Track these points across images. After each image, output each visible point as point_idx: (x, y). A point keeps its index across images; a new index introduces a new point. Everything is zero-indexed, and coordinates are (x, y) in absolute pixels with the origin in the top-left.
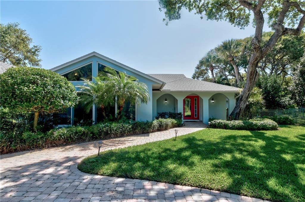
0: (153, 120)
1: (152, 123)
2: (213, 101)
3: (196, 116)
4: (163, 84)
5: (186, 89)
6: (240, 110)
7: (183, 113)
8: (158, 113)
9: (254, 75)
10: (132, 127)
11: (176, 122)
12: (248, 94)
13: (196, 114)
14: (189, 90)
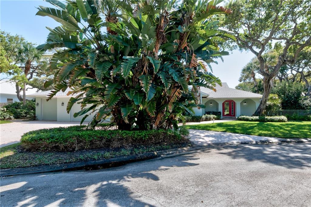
0: (202, 115)
1: (202, 117)
2: (245, 104)
3: (233, 114)
4: (208, 95)
5: (224, 97)
6: (261, 110)
7: (222, 112)
8: (206, 112)
9: (268, 88)
10: (192, 118)
11: (216, 117)
12: (265, 100)
13: (233, 113)
14: (226, 97)
